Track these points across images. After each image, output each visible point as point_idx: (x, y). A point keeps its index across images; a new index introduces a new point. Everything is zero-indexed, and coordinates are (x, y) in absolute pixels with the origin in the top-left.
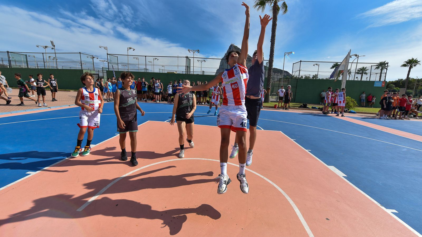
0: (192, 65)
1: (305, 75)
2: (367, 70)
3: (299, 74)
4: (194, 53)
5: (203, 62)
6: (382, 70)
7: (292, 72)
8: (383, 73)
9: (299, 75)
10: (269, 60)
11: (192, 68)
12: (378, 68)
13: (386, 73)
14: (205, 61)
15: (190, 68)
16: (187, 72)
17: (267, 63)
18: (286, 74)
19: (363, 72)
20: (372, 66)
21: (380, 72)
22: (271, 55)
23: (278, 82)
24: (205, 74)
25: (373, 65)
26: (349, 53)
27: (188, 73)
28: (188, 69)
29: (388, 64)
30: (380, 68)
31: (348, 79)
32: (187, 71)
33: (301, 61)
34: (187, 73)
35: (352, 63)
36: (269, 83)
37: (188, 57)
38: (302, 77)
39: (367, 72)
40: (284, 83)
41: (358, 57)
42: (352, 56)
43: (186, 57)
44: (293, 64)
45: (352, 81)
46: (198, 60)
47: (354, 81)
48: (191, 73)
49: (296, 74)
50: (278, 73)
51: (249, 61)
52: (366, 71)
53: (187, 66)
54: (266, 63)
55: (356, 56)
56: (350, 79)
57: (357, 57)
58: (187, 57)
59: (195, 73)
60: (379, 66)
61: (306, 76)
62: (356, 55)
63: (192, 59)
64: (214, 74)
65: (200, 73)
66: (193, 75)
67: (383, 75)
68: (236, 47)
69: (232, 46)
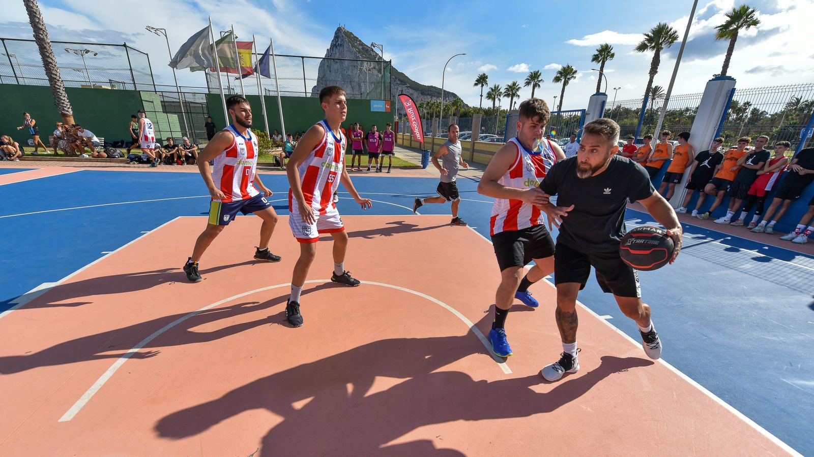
68: (349, 35)
69: (341, 32)
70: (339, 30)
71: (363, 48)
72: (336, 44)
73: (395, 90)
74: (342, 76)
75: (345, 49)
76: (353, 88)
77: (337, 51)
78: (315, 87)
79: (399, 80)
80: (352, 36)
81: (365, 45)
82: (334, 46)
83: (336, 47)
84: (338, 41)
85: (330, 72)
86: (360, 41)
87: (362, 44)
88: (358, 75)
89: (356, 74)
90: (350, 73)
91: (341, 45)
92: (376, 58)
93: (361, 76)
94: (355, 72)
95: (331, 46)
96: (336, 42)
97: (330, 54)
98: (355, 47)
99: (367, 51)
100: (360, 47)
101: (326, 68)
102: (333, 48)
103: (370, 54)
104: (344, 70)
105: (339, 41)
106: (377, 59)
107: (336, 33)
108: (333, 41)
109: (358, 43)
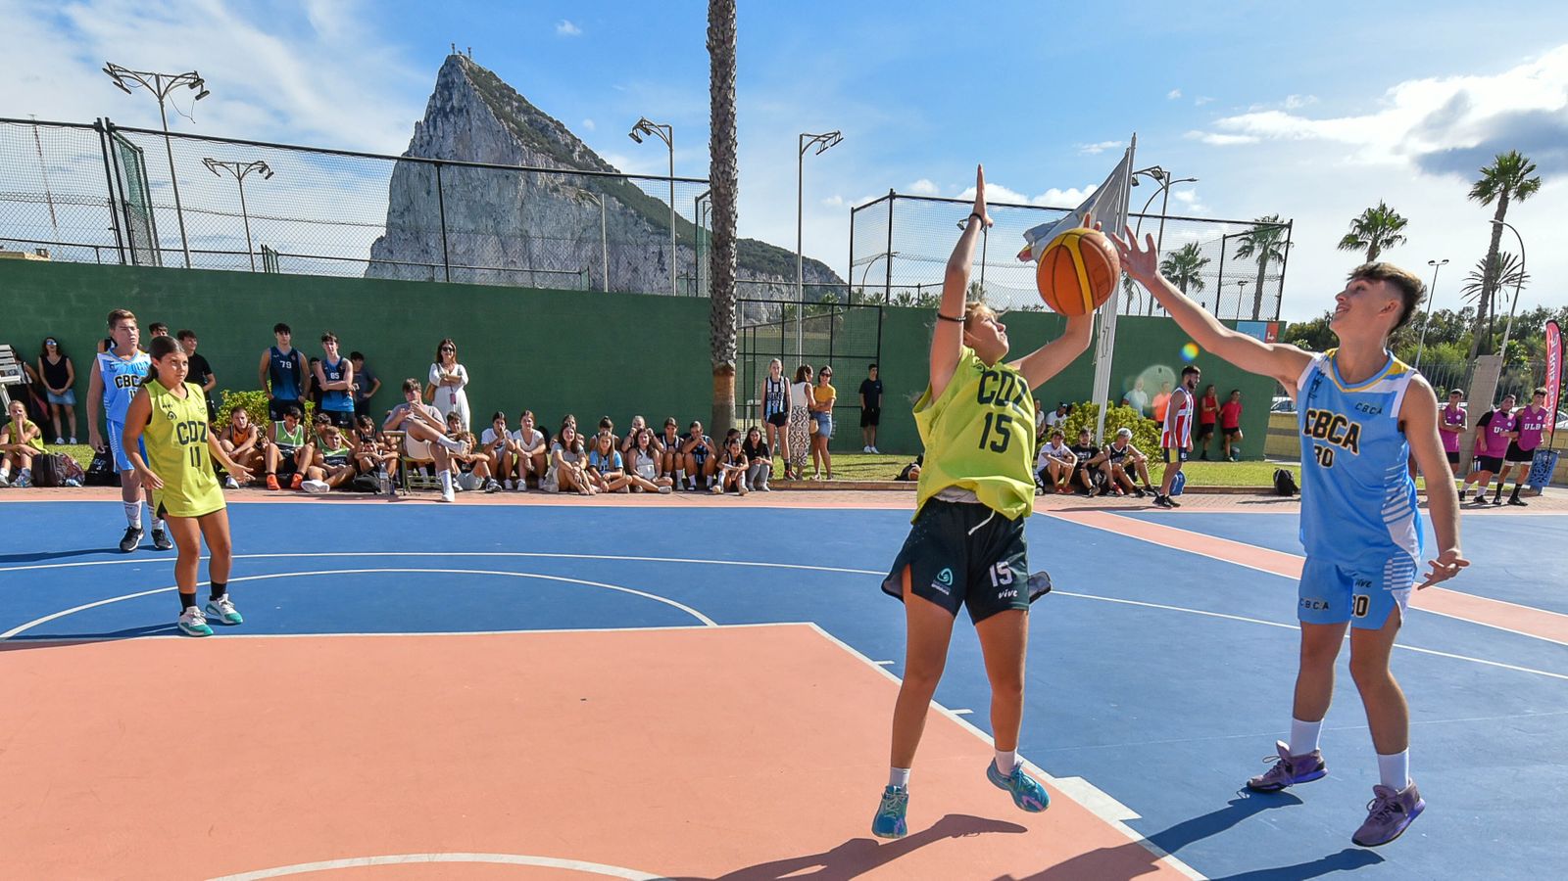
0: (161, 196)
1: (919, 287)
2: (1203, 262)
3: (889, 276)
4: (161, 98)
5: (254, 178)
6: (1262, 261)
7: (851, 266)
8: (1271, 278)
9: (888, 286)
10: (711, 182)
11: (166, 225)
12: (1245, 251)
13: (1282, 277)
14: (265, 167)
15: (149, 221)
16: (127, 252)
17: (701, 202)
18: (815, 280)
19: (1184, 273)
20: (1225, 237)
21: (1256, 271)
22: (720, 142)
23: (777, 331)
24: (285, 267)
25: (1227, 229)
26: (1127, 155)
27: (145, 260)
28: (138, 225)
29: (1289, 226)
30: (1258, 252)
31: (1121, 311)
32: (126, 244)
33: (892, 196)
34: (129, 263)
35: (1141, 216)
36: (725, 330)
37: (112, 128)
38: (905, 298)
39: (1201, 270)
40: (810, 335)
41: (1168, 183)
42: (1140, 178)
43: (97, 127)
44: (853, 211)
45: (1139, 317)
46: (206, 161)
47: (1149, 318)
48: (172, 261)
49: (869, 282)
50: (771, 273)
51: (588, 188)
52: (1196, 266)
53: (119, 205)
54: (697, 200)
55: (1158, 179)
56: (1134, 312)
57: (1162, 181)
58: (106, 129)
59: (198, 262)
60: (1252, 242)
61: (923, 291)
62: (1158, 174)
63: (153, 150)
64: (359, 271)
65: (241, 264)
66: (187, 274)
67: (1270, 288)
68: (485, 79)
69: (458, 71)
70: (452, 64)
71: (531, 123)
72: (443, 108)
73: (640, 253)
74: (468, 207)
75: (476, 123)
76: (504, 246)
77: (449, 128)
78: (380, 240)
79: (650, 221)
80: (494, 83)
81: (537, 112)
82: (441, 110)
83: (446, 115)
84: (451, 99)
85: (428, 193)
86: (521, 99)
87: (526, 109)
88: (518, 204)
89: (512, 202)
90: (492, 197)
91: (460, 110)
92: (572, 151)
93: (529, 206)
94: (509, 193)
95: (429, 113)
96: (445, 101)
97: (426, 138)
98: (507, 118)
99: (544, 129)
100: (523, 118)
101: (414, 180)
102: (435, 121)
103: (556, 141)
104: (475, 188)
105: (456, 96)
106: (576, 155)
107: (443, 74)
108: (434, 97)
109: (515, 104)
